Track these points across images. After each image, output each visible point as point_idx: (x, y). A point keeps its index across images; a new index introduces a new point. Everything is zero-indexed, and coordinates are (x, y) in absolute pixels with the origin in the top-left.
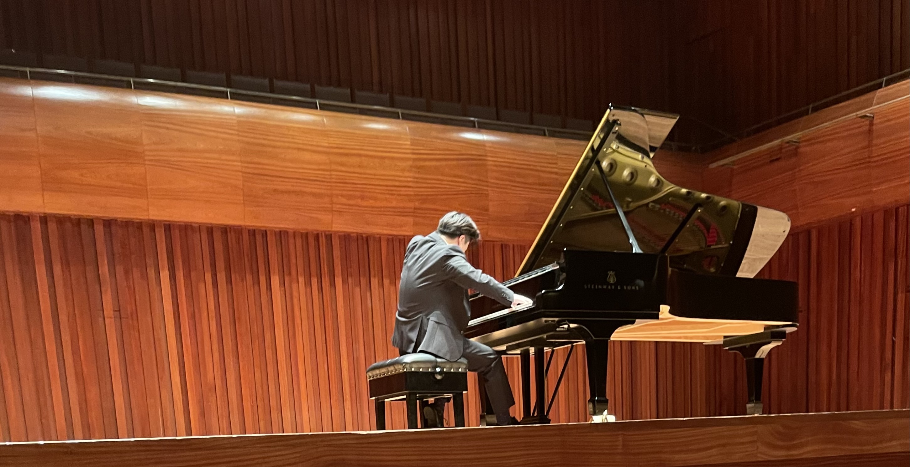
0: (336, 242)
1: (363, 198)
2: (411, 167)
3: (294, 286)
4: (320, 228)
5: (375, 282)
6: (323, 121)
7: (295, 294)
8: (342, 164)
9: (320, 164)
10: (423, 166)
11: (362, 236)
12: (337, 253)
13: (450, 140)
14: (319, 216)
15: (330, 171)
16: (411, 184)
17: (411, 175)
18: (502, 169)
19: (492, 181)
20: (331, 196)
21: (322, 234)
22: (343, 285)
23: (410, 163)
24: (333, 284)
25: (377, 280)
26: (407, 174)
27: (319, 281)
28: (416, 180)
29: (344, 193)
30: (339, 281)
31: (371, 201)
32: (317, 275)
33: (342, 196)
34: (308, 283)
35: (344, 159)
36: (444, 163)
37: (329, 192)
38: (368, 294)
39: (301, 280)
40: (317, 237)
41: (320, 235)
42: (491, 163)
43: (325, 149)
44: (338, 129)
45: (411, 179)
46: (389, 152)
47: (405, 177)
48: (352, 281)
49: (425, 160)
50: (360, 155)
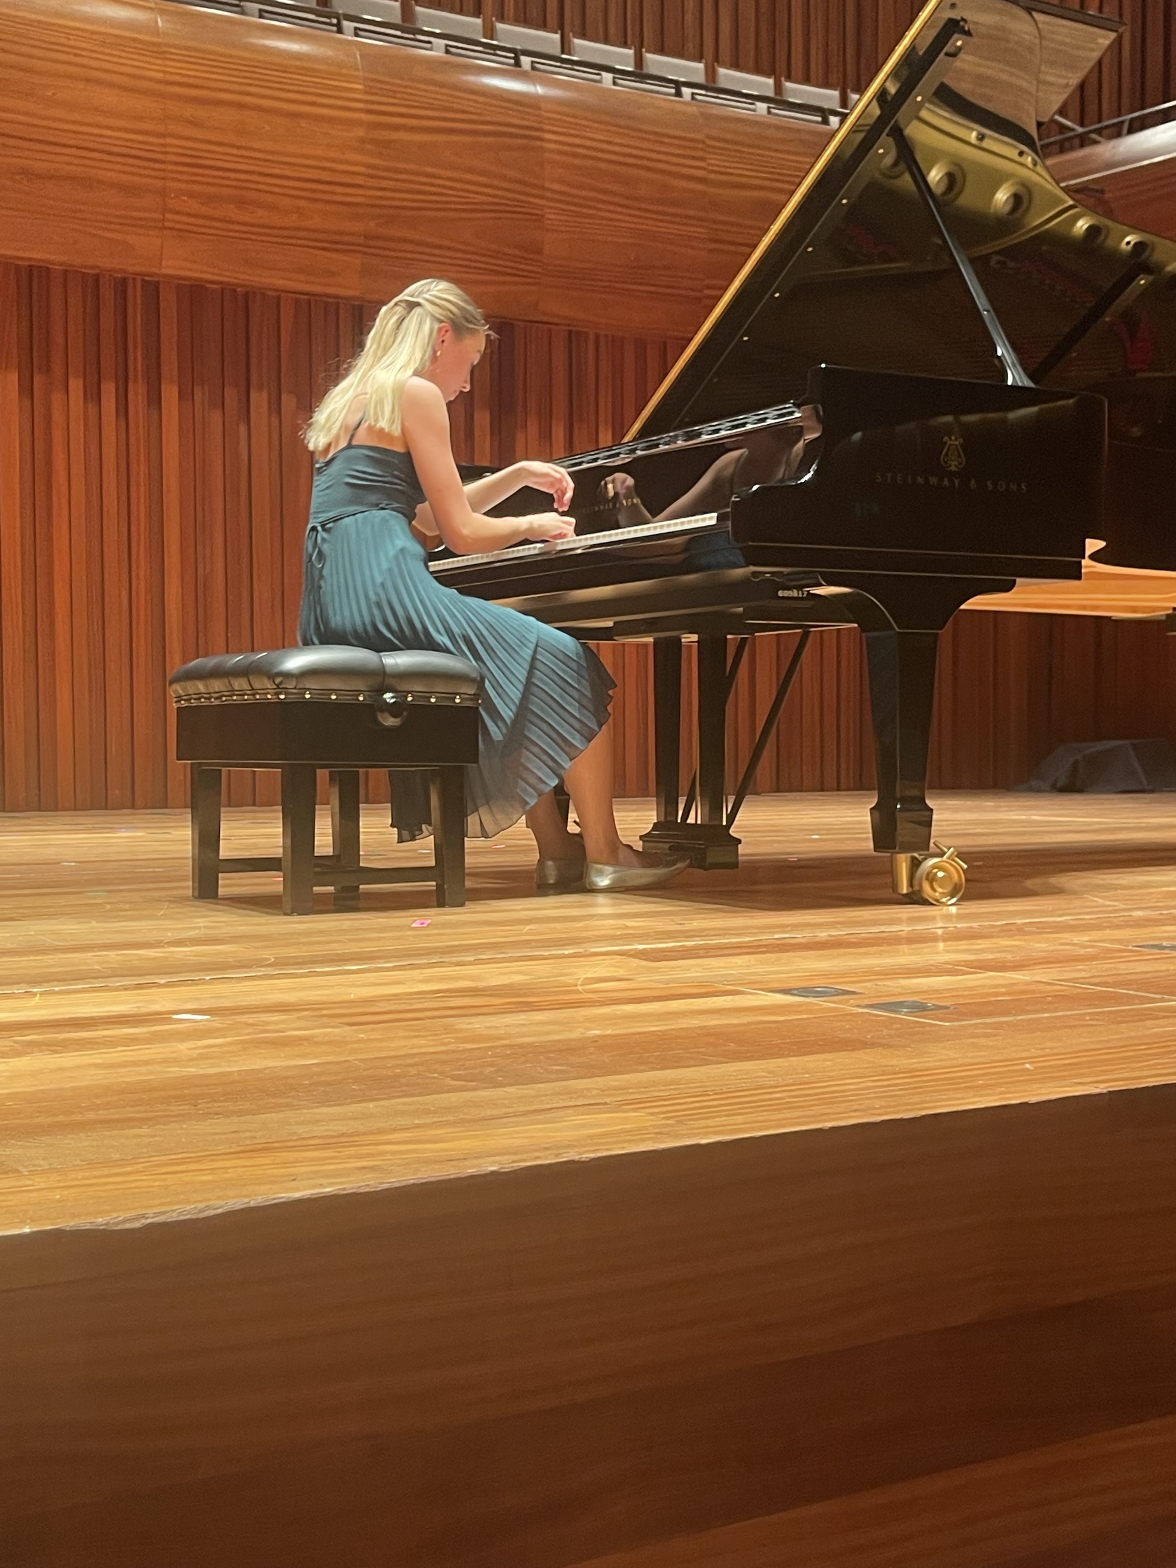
0: (168, 301)
1: (241, 203)
2: (362, 141)
3: (57, 398)
4: (132, 266)
5: (259, 400)
6: (157, 22)
7: (57, 417)
8: (195, 123)
9: (140, 118)
10: (390, 142)
11: (235, 290)
12: (169, 329)
13: (456, 87)
14: (132, 239)
15: (163, 136)
16: (360, 180)
17: (359, 158)
18: (577, 162)
19: (556, 187)
20: (163, 193)
21: (134, 279)
22: (179, 405)
23: (361, 132)
24: (155, 399)
25: (265, 395)
26: (350, 156)
27: (121, 390)
28: (371, 171)
29: (197, 188)
30: (170, 393)
31: (260, 212)
32: (116, 374)
33: (192, 195)
34: (93, 394)
35: (202, 113)
36: (441, 138)
37: (159, 183)
38: (243, 429)
39: (76, 385)
40: (122, 285)
41: (130, 283)
42: (552, 146)
43: (155, 86)
44: (189, 44)
45: (362, 169)
46: (313, 104)
47: (347, 162)
48: (203, 393)
49: (396, 128)
50: (241, 106)
